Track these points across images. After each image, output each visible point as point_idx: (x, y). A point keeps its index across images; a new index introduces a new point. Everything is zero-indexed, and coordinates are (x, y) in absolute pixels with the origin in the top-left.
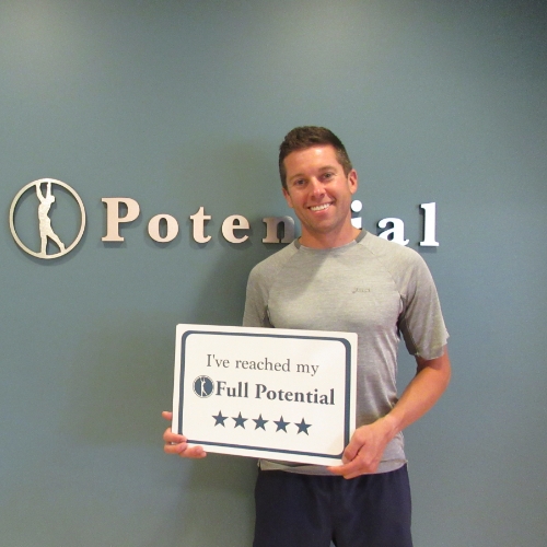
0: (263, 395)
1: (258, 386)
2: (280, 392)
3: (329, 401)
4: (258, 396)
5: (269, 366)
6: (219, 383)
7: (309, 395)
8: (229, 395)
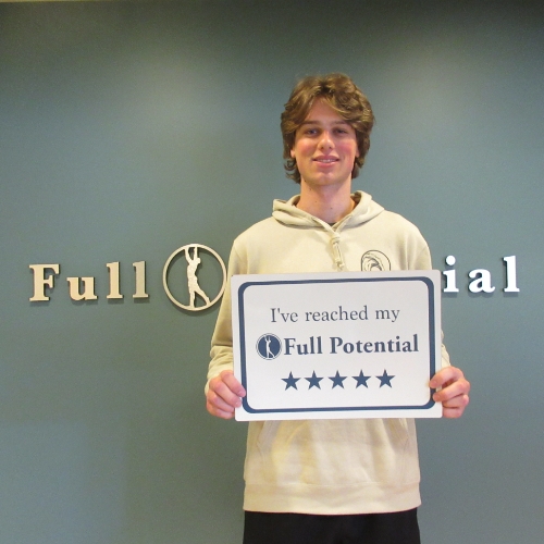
0: (339, 349)
1: (333, 339)
2: (359, 344)
3: (412, 347)
4: (333, 351)
5: (344, 315)
6: (287, 341)
7: (390, 343)
8: (300, 353)
